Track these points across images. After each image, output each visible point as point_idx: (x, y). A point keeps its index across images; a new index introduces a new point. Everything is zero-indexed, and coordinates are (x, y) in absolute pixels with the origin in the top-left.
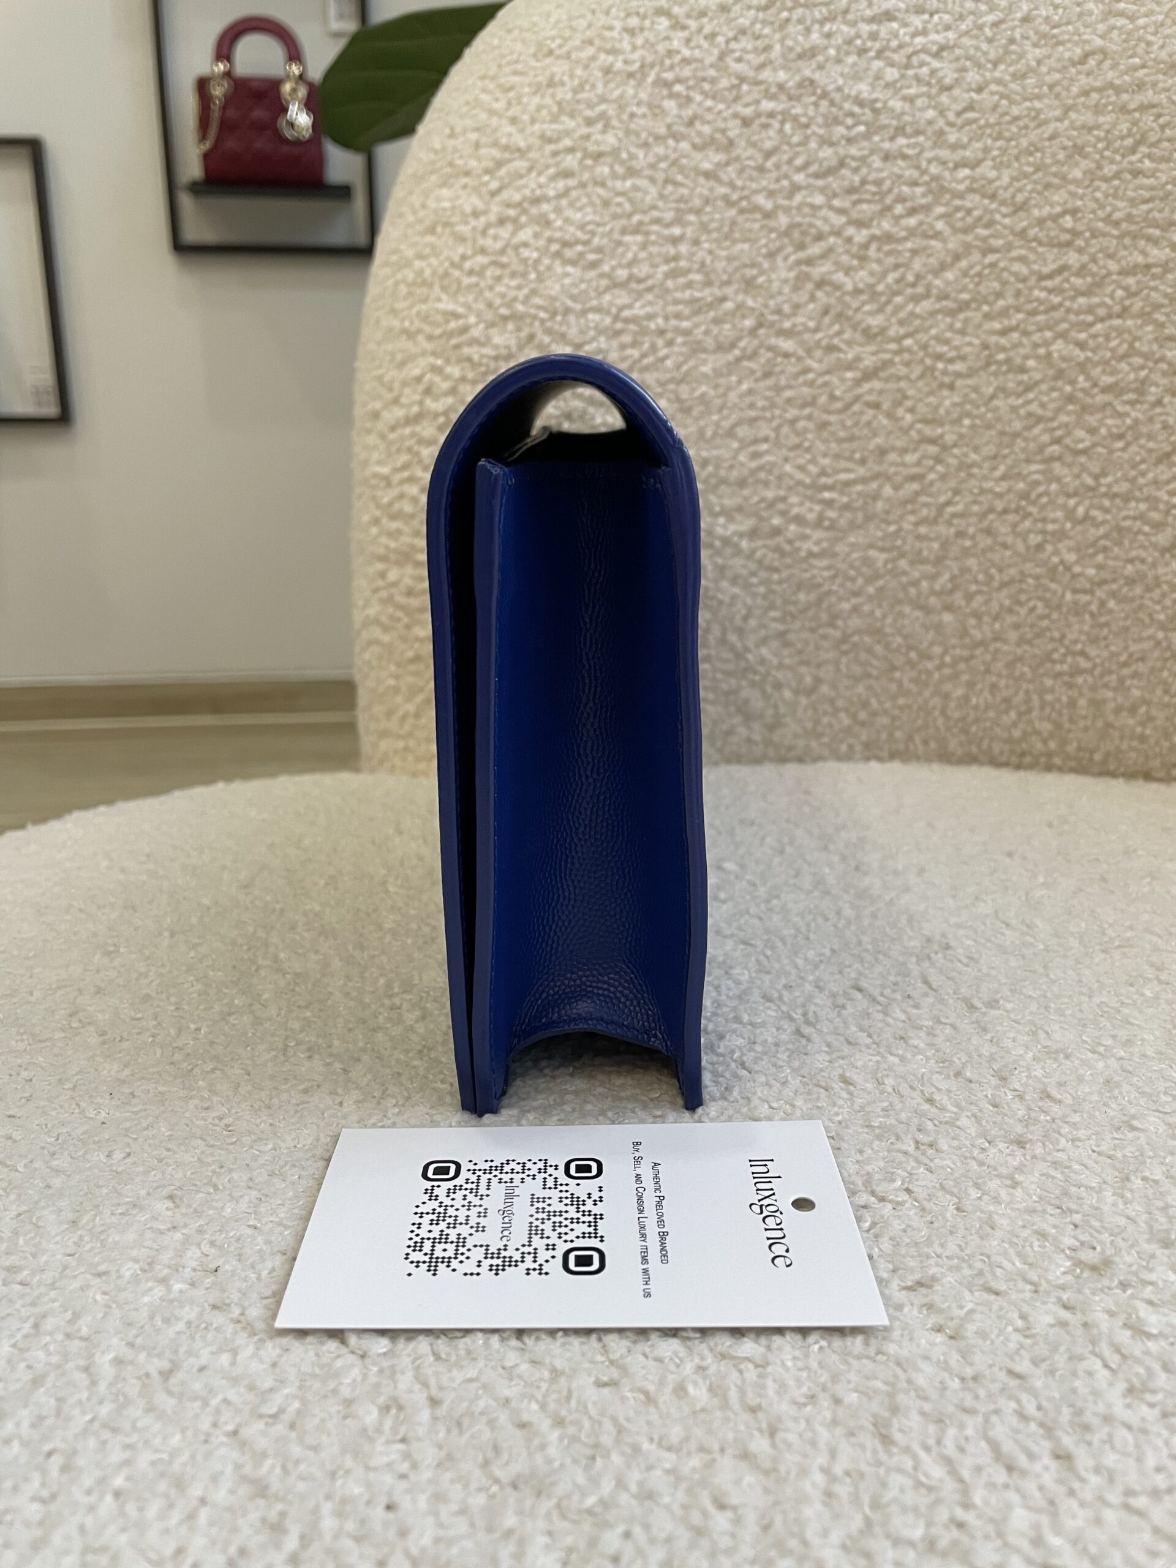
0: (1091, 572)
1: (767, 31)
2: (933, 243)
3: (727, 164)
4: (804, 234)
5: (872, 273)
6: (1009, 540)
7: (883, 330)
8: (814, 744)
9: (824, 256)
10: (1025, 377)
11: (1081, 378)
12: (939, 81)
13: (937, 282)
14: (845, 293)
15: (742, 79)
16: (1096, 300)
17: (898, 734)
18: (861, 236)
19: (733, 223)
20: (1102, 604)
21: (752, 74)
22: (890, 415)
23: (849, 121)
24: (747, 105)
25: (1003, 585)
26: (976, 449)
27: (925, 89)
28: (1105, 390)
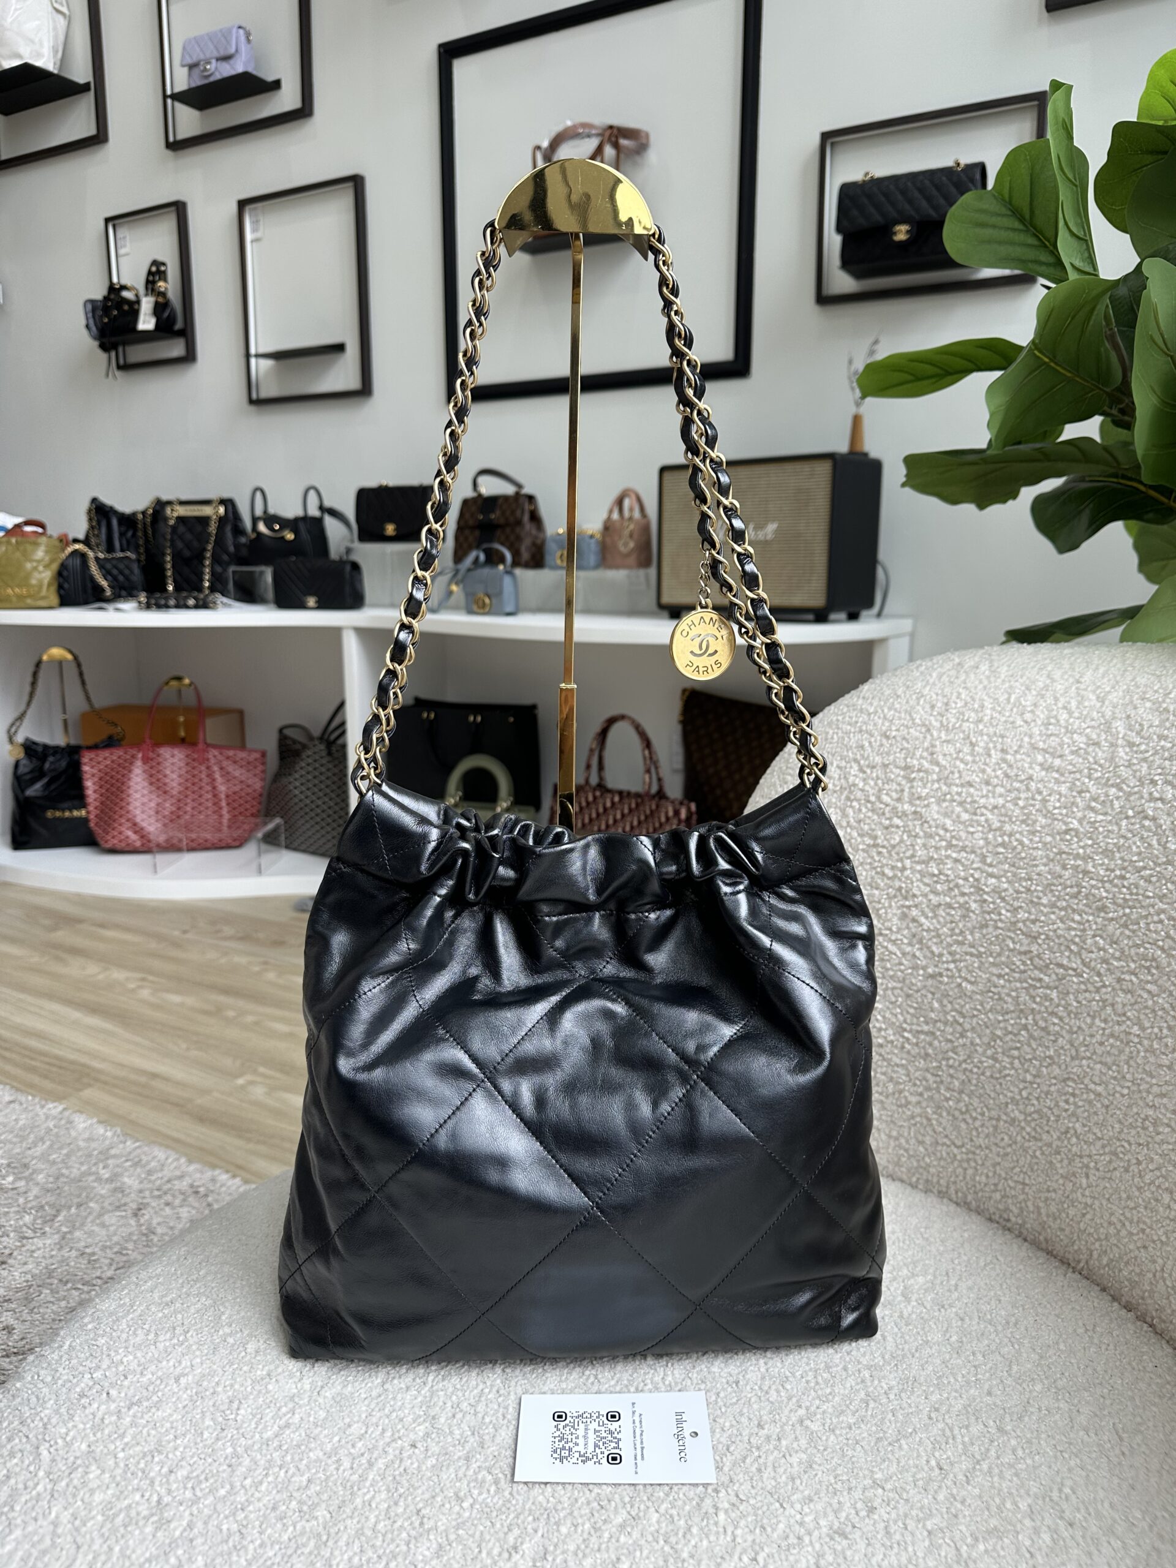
0: (1028, 1129)
1: (904, 782)
2: (971, 914)
3: (875, 846)
4: (907, 892)
5: (939, 922)
6: (993, 1095)
7: (941, 955)
8: (897, 1169)
9: (916, 906)
10: (1005, 1006)
11: (1030, 1018)
12: (989, 825)
13: (969, 937)
14: (923, 930)
15: (887, 805)
16: (1042, 976)
17: (942, 1181)
18: (935, 899)
19: (872, 878)
20: (1035, 1151)
21: (892, 803)
22: (940, 1002)
23: (937, 838)
24: (887, 819)
25: (991, 1119)
26: (980, 1037)
27: (980, 828)
28: (1043, 1029)
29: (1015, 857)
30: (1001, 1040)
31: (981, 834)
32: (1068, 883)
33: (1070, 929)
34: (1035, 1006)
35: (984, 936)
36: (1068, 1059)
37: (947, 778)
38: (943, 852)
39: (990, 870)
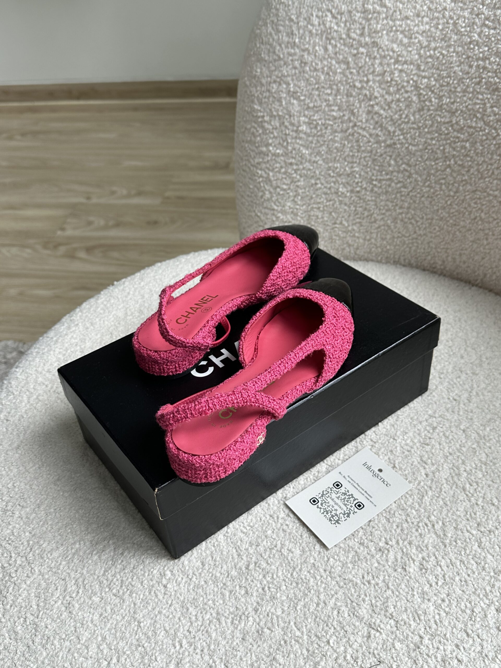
0: (451, 221)
1: (364, 22)
2: (413, 104)
10: (436, 156)
11: (452, 160)
29: (439, 64)
30: (434, 176)
31: (415, 52)
32: (474, 76)
33: (476, 104)
34: (455, 153)
35: (421, 116)
36: (477, 180)
37: (393, 14)
38: (393, 67)
39: (423, 74)
